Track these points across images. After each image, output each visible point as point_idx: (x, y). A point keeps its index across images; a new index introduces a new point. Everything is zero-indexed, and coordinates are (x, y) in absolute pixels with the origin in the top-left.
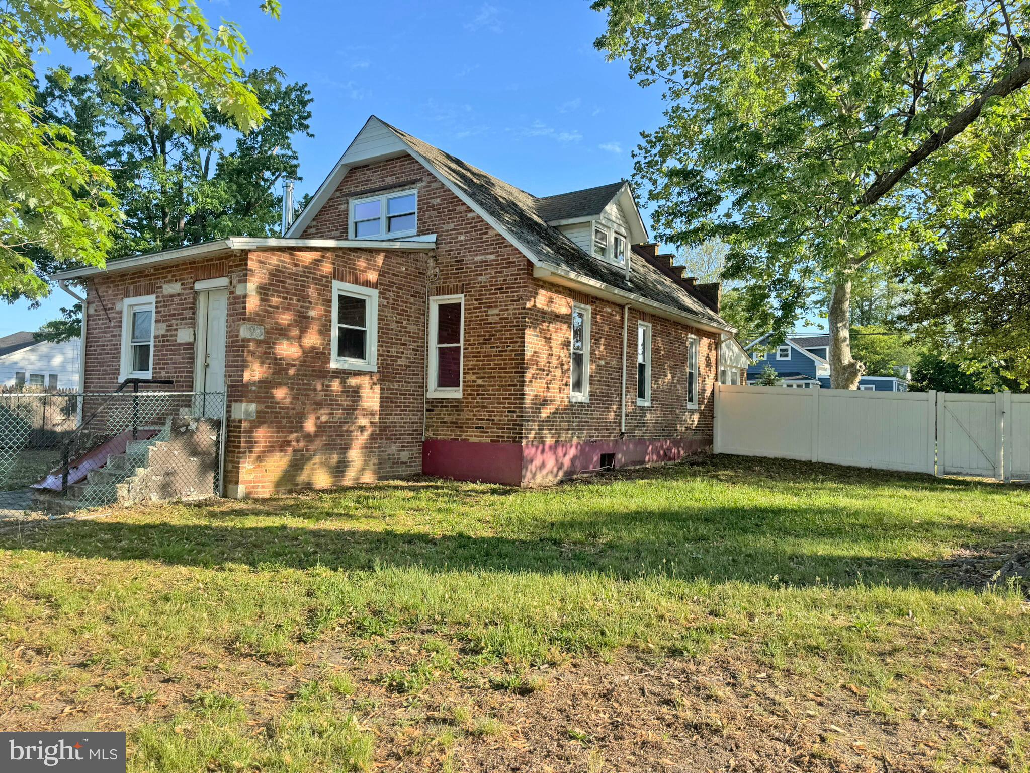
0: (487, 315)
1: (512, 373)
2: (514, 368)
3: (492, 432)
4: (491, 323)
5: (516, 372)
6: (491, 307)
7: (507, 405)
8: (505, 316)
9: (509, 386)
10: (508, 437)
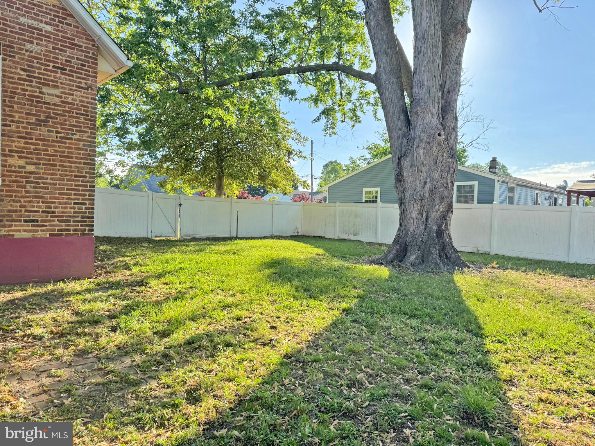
0: (40, 92)
1: (80, 163)
2: (81, 158)
3: (51, 226)
4: (48, 104)
5: (84, 163)
6: (48, 85)
7: (73, 197)
8: (70, 100)
9: (75, 176)
10: (76, 230)
